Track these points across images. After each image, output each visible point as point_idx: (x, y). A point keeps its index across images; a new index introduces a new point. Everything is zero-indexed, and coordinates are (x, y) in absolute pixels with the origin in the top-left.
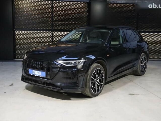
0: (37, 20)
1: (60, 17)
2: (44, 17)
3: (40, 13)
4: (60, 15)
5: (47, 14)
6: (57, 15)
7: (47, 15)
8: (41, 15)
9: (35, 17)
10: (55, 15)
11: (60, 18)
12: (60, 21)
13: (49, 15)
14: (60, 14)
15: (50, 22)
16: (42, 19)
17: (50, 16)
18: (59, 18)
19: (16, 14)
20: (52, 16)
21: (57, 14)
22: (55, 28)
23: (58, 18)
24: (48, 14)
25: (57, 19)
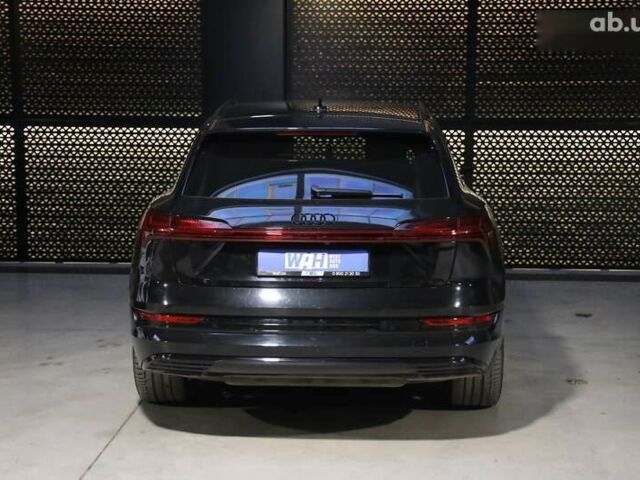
0: (394, 74)
1: (508, 55)
2: (431, 62)
3: (413, 43)
4: (512, 49)
5: (443, 43)
6: (497, 49)
7: (447, 49)
8: (417, 49)
9: (387, 62)
10: (482, 49)
11: (511, 62)
12: (511, 74)
13: (454, 49)
14: (508, 43)
15: (457, 81)
16: (420, 68)
17: (457, 55)
18: (504, 61)
19: (299, 49)
20: (471, 55)
21: (493, 43)
22: (480, 112)
23: (497, 62)
24: (450, 43)
25: (493, 68)
